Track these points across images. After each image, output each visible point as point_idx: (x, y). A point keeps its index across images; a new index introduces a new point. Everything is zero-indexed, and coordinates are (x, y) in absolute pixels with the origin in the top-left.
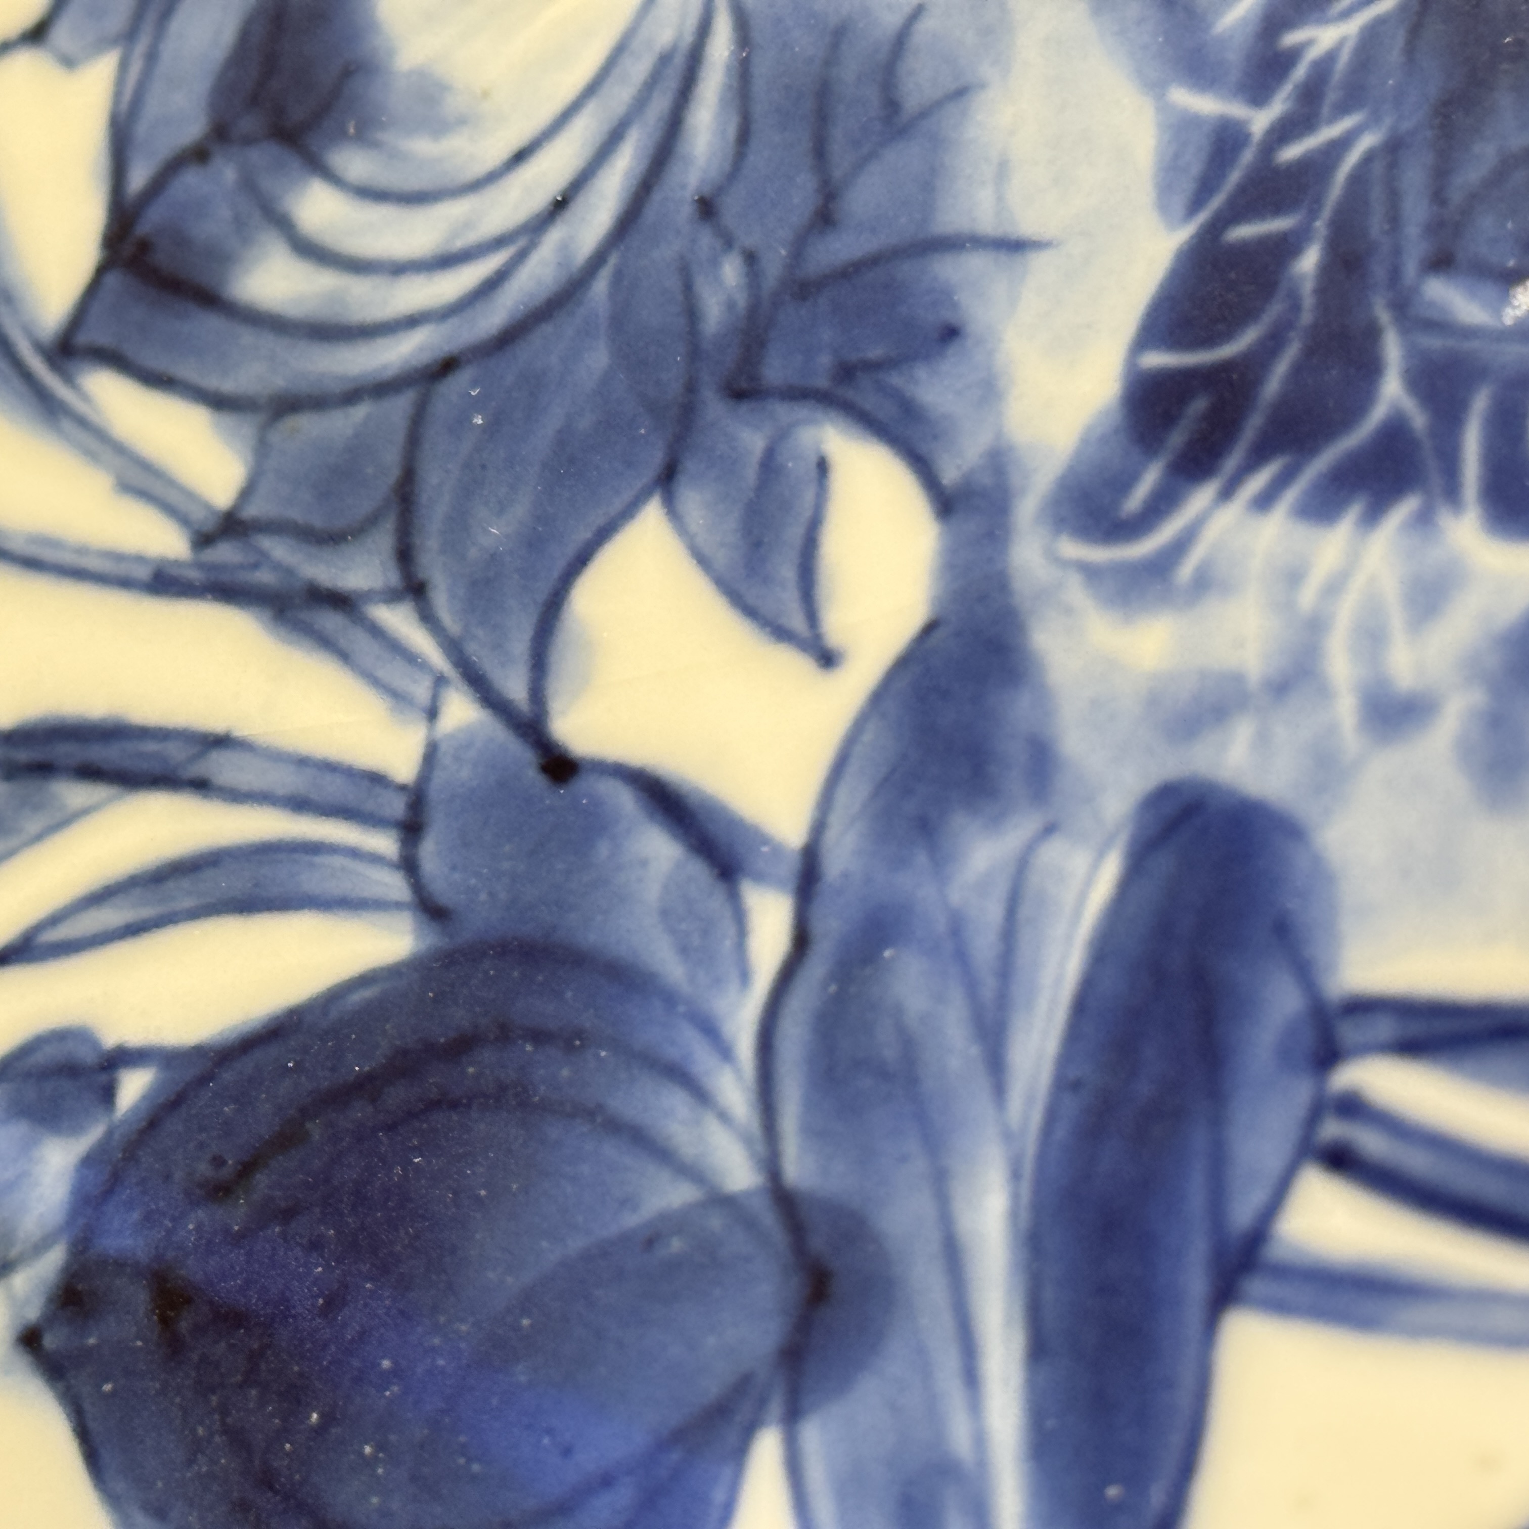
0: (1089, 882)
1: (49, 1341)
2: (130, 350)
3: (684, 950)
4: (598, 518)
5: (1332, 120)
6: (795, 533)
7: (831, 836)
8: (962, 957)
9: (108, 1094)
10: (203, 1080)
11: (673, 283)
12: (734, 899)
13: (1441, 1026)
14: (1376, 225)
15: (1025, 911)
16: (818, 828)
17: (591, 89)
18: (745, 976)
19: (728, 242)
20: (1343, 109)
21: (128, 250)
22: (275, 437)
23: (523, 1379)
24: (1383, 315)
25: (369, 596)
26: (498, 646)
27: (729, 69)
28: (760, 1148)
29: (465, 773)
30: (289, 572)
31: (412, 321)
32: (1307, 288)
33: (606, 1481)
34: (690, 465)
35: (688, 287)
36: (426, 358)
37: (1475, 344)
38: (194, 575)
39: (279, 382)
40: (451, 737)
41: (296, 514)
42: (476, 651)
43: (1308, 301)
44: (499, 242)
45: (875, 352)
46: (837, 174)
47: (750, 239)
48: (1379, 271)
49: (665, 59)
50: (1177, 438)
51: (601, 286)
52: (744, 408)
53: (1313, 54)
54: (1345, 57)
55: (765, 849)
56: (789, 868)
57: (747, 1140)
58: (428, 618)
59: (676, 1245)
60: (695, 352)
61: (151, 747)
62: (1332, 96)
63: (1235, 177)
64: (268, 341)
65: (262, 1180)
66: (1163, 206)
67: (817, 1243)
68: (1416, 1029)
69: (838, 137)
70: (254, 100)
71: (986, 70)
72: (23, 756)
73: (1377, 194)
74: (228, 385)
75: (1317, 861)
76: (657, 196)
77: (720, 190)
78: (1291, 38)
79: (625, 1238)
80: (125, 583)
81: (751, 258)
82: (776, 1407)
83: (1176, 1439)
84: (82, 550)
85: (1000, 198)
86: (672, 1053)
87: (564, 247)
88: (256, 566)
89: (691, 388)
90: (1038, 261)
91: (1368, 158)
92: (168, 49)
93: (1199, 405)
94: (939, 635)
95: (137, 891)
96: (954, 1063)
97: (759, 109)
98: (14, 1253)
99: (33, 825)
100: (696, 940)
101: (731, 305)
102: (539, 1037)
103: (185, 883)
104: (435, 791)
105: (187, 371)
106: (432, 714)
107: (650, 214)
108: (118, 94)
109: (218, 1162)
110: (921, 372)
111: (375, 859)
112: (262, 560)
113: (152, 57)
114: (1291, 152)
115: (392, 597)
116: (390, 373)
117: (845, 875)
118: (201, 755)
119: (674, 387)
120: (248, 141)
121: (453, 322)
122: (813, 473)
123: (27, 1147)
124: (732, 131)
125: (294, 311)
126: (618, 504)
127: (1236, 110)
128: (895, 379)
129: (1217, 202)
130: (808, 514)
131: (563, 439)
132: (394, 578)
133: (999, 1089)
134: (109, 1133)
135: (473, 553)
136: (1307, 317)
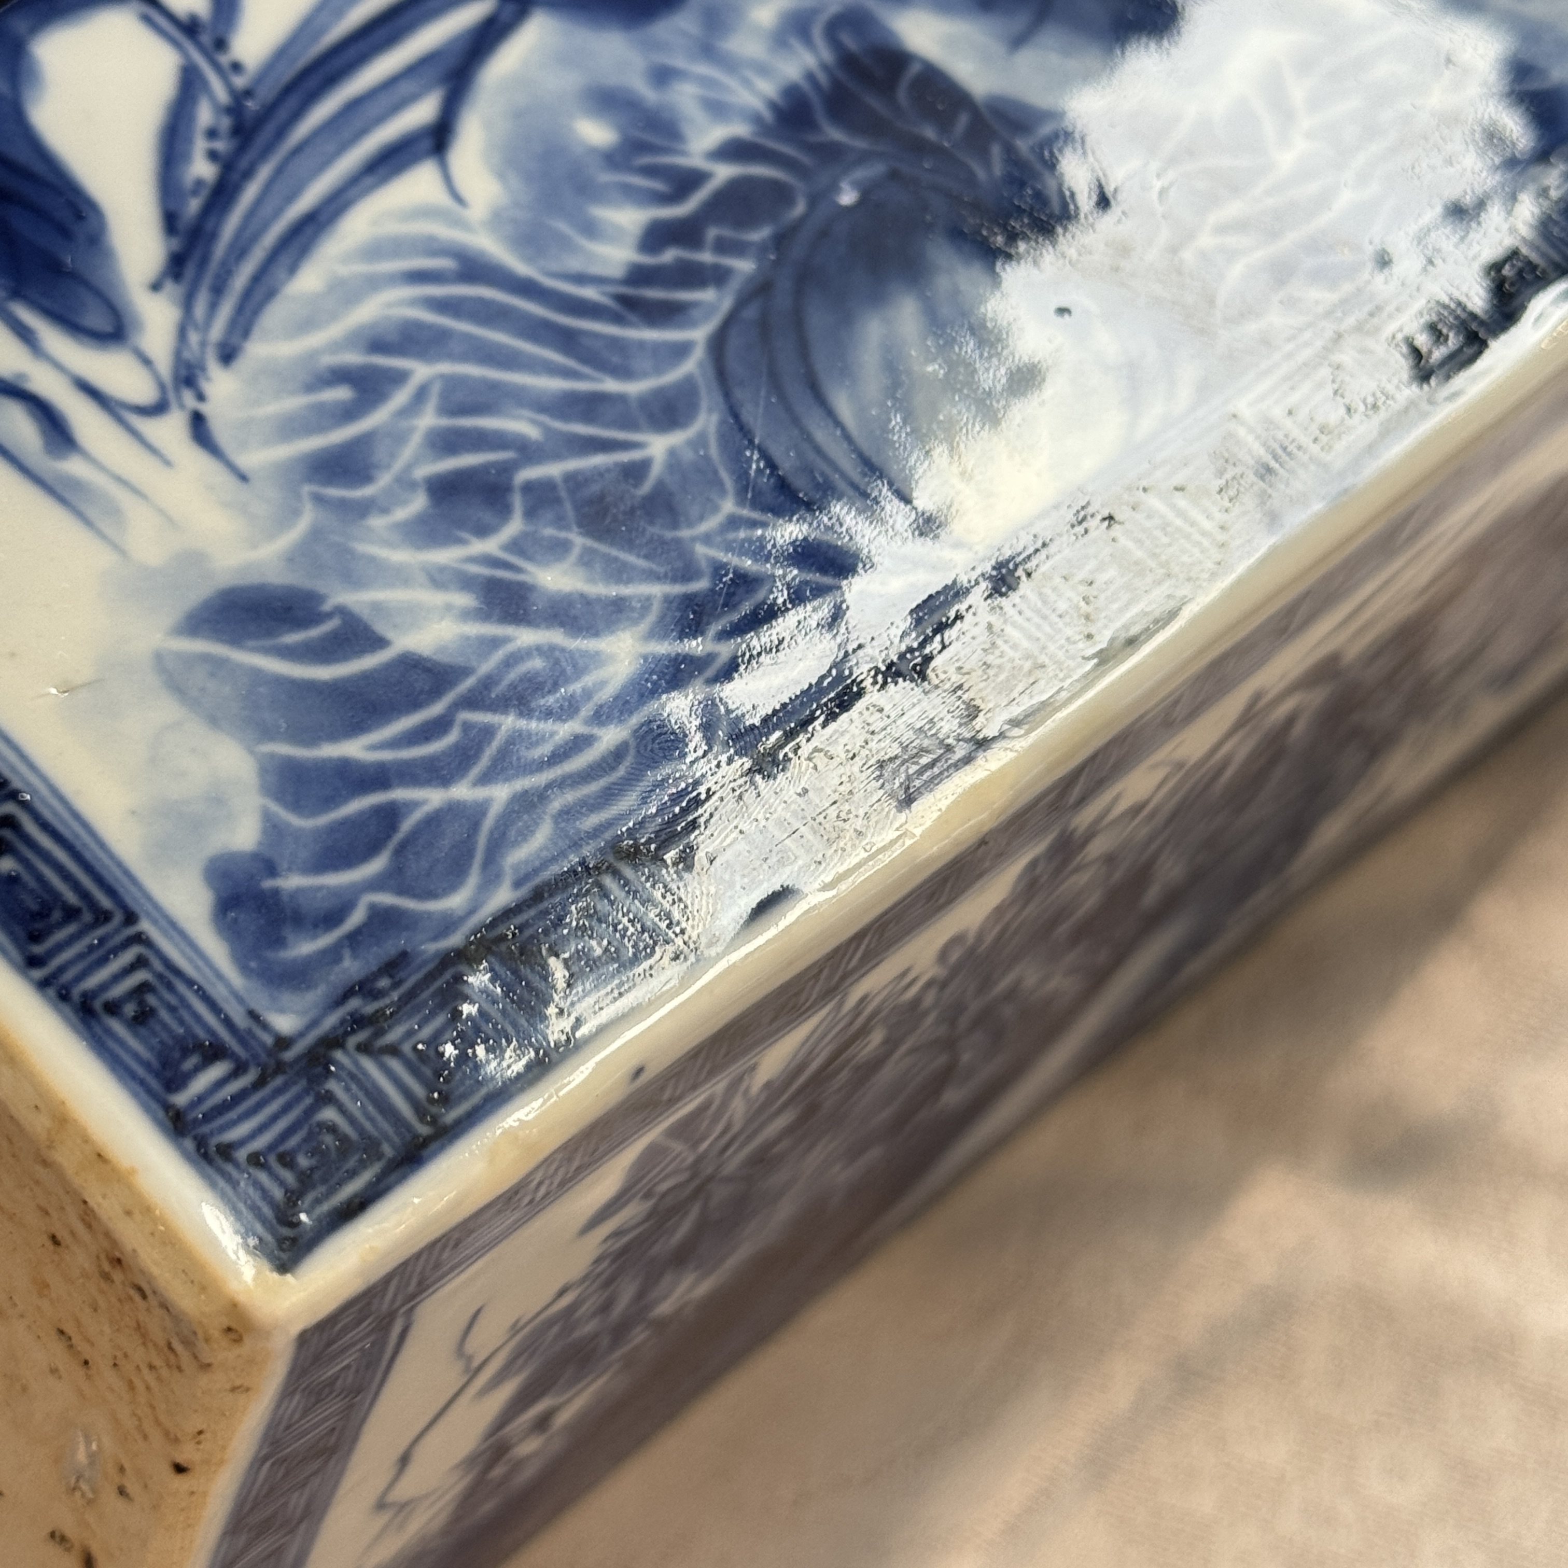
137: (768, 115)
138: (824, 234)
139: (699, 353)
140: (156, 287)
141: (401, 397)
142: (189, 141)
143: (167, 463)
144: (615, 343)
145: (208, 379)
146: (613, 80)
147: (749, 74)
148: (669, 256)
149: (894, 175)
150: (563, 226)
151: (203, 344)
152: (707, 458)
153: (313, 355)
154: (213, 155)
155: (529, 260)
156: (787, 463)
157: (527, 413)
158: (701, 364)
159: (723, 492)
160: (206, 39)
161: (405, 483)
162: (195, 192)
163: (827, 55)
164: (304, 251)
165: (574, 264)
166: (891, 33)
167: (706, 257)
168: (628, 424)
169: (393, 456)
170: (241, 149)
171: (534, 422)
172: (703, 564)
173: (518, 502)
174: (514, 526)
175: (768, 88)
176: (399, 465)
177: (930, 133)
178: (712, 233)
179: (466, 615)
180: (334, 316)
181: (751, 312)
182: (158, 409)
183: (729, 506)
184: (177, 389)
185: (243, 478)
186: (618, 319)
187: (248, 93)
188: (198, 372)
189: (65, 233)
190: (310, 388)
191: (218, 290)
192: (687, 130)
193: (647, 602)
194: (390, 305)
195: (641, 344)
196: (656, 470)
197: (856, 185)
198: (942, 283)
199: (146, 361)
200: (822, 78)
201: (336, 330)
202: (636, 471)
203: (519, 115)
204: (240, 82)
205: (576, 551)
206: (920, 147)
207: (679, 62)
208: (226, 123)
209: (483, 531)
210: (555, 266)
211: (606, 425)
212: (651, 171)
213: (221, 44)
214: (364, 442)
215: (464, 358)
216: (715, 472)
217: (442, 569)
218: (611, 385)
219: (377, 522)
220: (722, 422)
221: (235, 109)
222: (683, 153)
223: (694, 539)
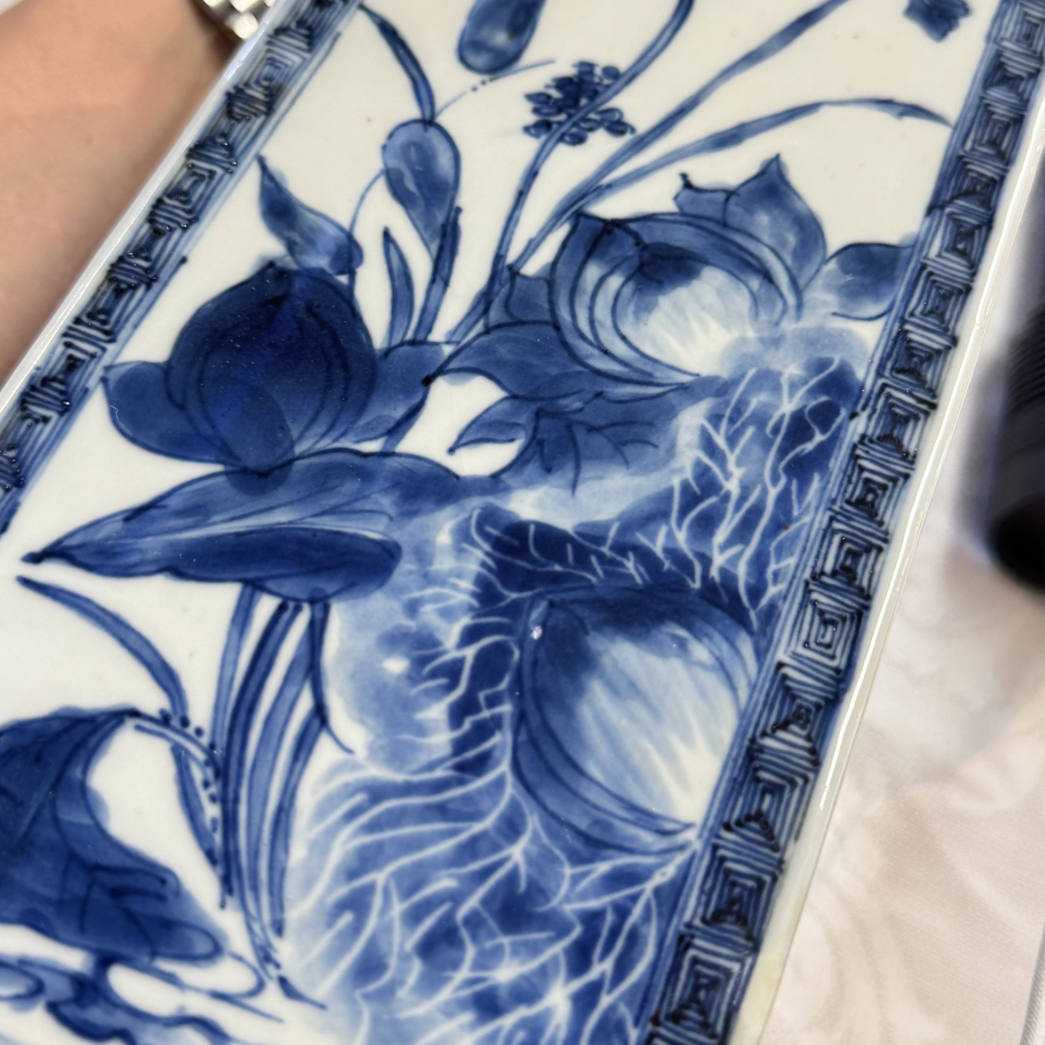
0: (374, 531)
1: (270, 271)
2: (576, 235)
3: (368, 424)
4: (503, 380)
5: (602, 569)
6: (492, 435)
7: (397, 459)
8: (356, 500)
9: (342, 272)
10: (343, 298)
11: (576, 389)
12: (382, 435)
13: (317, 630)
14: (567, 585)
15: (367, 515)
16: (400, 455)
17: (643, 355)
18: (358, 442)
19: (587, 403)
20: (606, 572)
21: (609, 228)
22: (542, 282)
23: (245, 400)
24: (537, 591)
25: (487, 318)
26: (467, 358)
27: (645, 394)
28: (307, 453)
29: (429, 355)
30: (497, 294)
31: (574, 316)
32: (549, 569)
33: (213, 427)
34: (517, 403)
35: (574, 393)
36: (561, 321)
37: (524, 616)
38: (500, 266)
39: (559, 280)
40: (441, 349)
41: (516, 292)
42: (467, 352)
43: (545, 569)
44: (596, 336)
45: (546, 450)
46: (606, 431)
47: (587, 409)
48: (552, 588)
49: (650, 375)
50: (507, 538)
51: (578, 368)
52: (533, 416)
53: (625, 561)
54: (623, 570)
55: (395, 442)
56: (389, 449)
57: (309, 449)
58: (478, 336)
59: (280, 435)
60: (553, 398)
61: (447, 265)
62: (610, 568)
63: (587, 544)
64: (572, 275)
65: (311, 320)
66: (580, 525)
67: (277, 473)
68: (318, 623)
69: (618, 429)
70: (654, 256)
71: (632, 469)
72: (449, 229)
73: (576, 584)
74: (559, 266)
75: (371, 592)
76: (605, 380)
77: (604, 398)
78: (631, 555)
79: (284, 421)
80: (500, 247)
81: (581, 410)
82: (230, 468)
83: (208, 575)
84: (512, 233)
85: (590, 479)
86: (338, 425)
87: (592, 356)
88: (500, 284)
89: (542, 399)
90: (568, 493)
91: (588, 580)
92: (677, 226)
93: (516, 543)
94: (455, 480)
95: (402, 269)
96: (325, 502)
97: (629, 405)
98: (297, 256)
99: (426, 236)
100: (371, 426)
101: (566, 407)
102: (346, 388)
103: (404, 282)
104: (425, 347)
105: (567, 252)
106: (448, 342)
107: (599, 379)
108: (663, 214)
109: (318, 306)
110: (537, 464)
111: (405, 334)
112: (502, 285)
113: (675, 222)
114: (593, 559)
115: (486, 325)
116: (558, 312)
117: (385, 464)
118: (442, 279)
119: (542, 395)
120: (641, 256)
121: (572, 327)
122: (510, 438)
123: (328, 253)
124: (623, 398)
125: (581, 280)
126: (507, 384)
127: (609, 542)
128: (537, 457)
129: (580, 540)
130: (497, 438)
131: (530, 365)
132: (491, 325)
133: (315, 515)
134: (330, 275)
135: (497, 346)
136: (539, 569)
137: (475, 603)
138: (535, 663)
139: (510, 779)
140: (223, 905)
141: (377, 901)
142: (197, 796)
143: (280, 1021)
144: (466, 799)
145: (276, 951)
146: (389, 626)
147: (453, 580)
148: (468, 723)
149: (552, 605)
150: (407, 737)
151: (263, 929)
152: (543, 846)
153: (321, 901)
154: (213, 799)
155: (399, 769)
156: (583, 824)
157: (444, 872)
158: (514, 786)
159: (561, 864)
160: (175, 722)
161: (404, 958)
162: (214, 829)
163: (487, 547)
164: (287, 834)
165: (423, 759)
166: (510, 513)
167: (486, 714)
168: (496, 848)
169: (390, 944)
170: (225, 785)
171: (450, 876)
172: (573, 918)
173: (464, 934)
174: (470, 952)
175: (467, 584)
176: (396, 948)
177: (558, 568)
178: (482, 696)
179: (473, 1026)
180: (321, 868)
181: (523, 737)
182: (260, 987)
183: (568, 871)
184: (264, 968)
185: (322, 1007)
186: (461, 782)
187: (212, 746)
188: (269, 949)
189: (161, 898)
190: (330, 924)
191: (255, 888)
192: (440, 636)
193: (555, 960)
194: (344, 844)
195: (479, 791)
196: (523, 870)
197: (537, 623)
198: (606, 661)
199: (239, 958)
200: (490, 562)
201: (325, 878)
202: (513, 876)
203: (353, 676)
204: (205, 740)
205: (508, 949)
206: (556, 578)
207: (416, 594)
208: (210, 772)
209: (456, 965)
210: (415, 766)
211: (485, 856)
212: (434, 675)
213: (185, 722)
214: (372, 943)
215: (397, 856)
216: (551, 852)
217: (447, 1004)
218: (477, 828)
219: (403, 993)
220: (541, 818)
221: (210, 761)
222: (445, 652)
223: (561, 903)
